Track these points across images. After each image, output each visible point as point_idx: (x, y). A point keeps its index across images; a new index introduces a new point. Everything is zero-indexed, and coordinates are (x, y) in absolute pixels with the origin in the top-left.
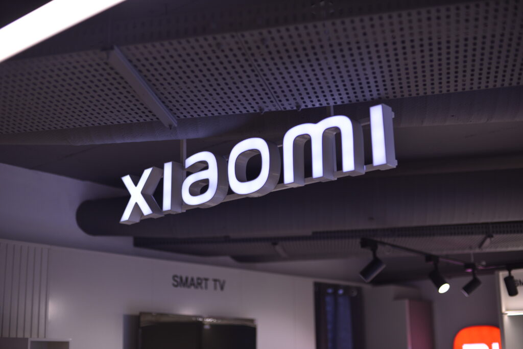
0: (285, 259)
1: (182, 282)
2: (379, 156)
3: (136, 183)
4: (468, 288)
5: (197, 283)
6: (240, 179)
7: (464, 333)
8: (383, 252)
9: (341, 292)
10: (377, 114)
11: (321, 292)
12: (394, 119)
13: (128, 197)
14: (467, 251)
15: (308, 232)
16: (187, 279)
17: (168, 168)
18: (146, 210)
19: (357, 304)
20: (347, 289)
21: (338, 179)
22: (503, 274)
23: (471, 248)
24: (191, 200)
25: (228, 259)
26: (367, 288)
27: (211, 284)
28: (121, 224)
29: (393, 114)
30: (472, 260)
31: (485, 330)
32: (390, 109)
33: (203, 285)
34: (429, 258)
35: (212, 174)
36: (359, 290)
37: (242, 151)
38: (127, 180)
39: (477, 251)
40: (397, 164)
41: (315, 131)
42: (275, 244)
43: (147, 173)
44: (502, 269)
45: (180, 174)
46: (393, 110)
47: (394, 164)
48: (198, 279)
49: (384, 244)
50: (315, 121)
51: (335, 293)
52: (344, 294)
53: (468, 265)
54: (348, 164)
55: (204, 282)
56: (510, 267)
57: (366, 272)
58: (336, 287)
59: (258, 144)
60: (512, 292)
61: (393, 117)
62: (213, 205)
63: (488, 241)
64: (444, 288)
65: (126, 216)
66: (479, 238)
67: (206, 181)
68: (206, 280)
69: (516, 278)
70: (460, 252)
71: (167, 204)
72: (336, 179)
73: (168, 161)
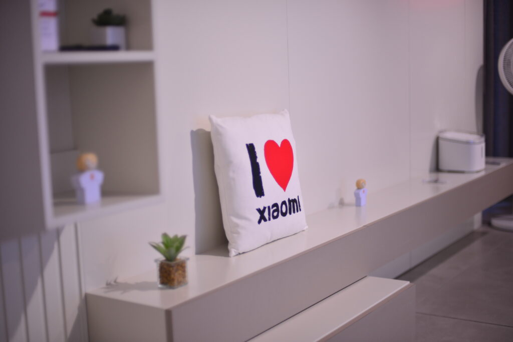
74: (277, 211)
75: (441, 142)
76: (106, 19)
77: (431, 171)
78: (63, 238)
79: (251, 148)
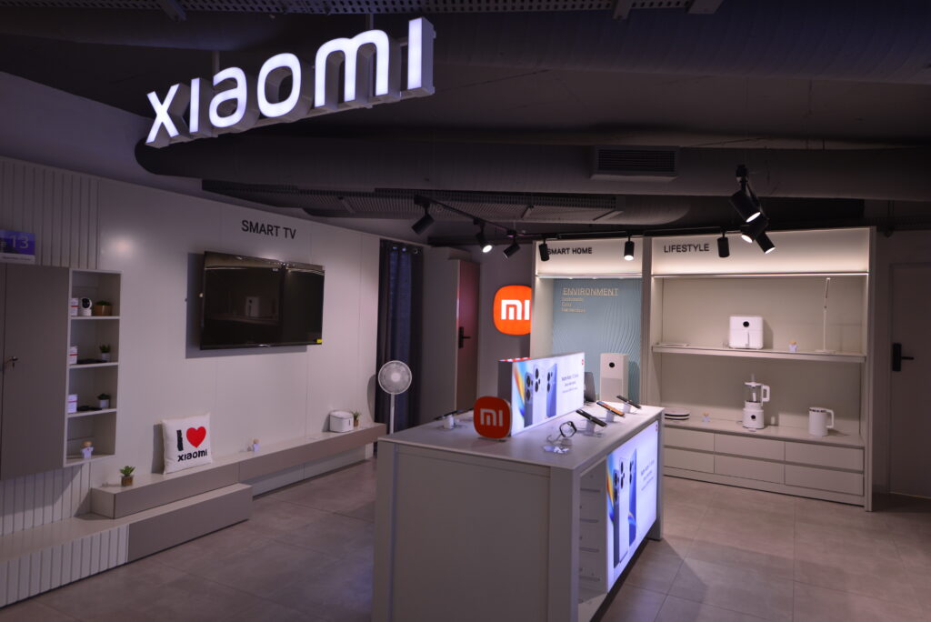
0: (352, 216)
1: (251, 227)
2: (415, 78)
3: (162, 100)
4: (508, 252)
5: (269, 230)
6: (271, 99)
7: (503, 291)
8: (435, 210)
9: (404, 250)
10: (416, 29)
11: (386, 249)
12: (435, 40)
13: (153, 115)
14: (510, 221)
15: (370, 188)
16: (257, 224)
17: (195, 85)
18: (172, 131)
19: (418, 261)
20: (410, 248)
21: (374, 106)
22: (539, 243)
23: (514, 218)
24: (219, 122)
25: (301, 211)
26: (427, 248)
27: (281, 231)
28: (148, 147)
29: (435, 33)
30: (514, 228)
31: (521, 289)
32: (431, 26)
33: (274, 232)
34: (477, 221)
35: (240, 93)
36: (420, 249)
37: (274, 68)
38: (153, 97)
39: (520, 221)
40: (434, 92)
41: (349, 47)
42: (341, 198)
43: (174, 90)
44: (539, 239)
45: (208, 92)
46: (435, 29)
47: (431, 91)
48: (269, 226)
49: (436, 203)
50: (350, 35)
51: (399, 250)
52: (407, 251)
53: (510, 232)
54: (382, 87)
55: (275, 229)
56: (545, 236)
57: (417, 228)
58: (400, 245)
59: (289, 60)
60: (545, 258)
61: (435, 37)
62: (244, 129)
63: (529, 211)
64: (487, 249)
65: (152, 136)
66: (522, 207)
67: (235, 101)
68: (277, 227)
69: (549, 247)
70: (505, 221)
71: (194, 125)
72: (371, 107)
73: (195, 77)
74: (190, 456)
75: (332, 419)
76: (103, 397)
77: (324, 431)
78: (83, 468)
79: (179, 433)
